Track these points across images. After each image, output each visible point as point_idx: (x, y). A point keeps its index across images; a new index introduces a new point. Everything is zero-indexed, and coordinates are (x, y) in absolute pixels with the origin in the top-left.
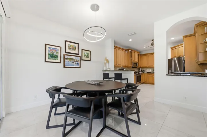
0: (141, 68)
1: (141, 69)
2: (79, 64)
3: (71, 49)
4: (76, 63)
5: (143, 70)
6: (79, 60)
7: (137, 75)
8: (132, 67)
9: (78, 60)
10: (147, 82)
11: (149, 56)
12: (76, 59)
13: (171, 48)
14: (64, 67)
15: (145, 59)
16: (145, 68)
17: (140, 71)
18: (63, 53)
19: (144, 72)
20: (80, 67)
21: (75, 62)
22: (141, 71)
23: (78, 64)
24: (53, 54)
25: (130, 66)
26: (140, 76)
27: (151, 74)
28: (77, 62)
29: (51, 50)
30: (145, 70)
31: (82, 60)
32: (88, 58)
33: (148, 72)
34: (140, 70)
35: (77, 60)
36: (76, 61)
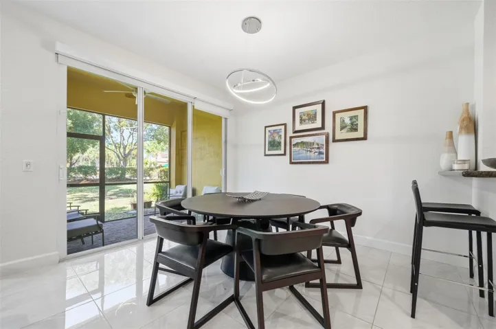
2: (323, 153)
3: (305, 120)
4: (317, 150)
6: (324, 143)
9: (320, 143)
12: (317, 141)
14: (291, 163)
18: (290, 133)
20: (327, 162)
21: (313, 150)
23: (320, 153)
24: (274, 141)
28: (318, 148)
29: (272, 133)
31: (334, 141)
32: (356, 130)
35: (318, 145)
36: (314, 146)
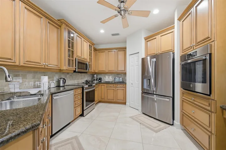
0: (96, 73)
1: (95, 75)
5: (99, 77)
7: (85, 91)
8: (75, 71)
10: (106, 100)
11: (109, 52)
13: (146, 39)
15: (103, 57)
16: (103, 75)
17: (94, 80)
19: (101, 80)
22: (97, 80)
25: (65, 67)
26: (94, 90)
27: (112, 85)
30: (102, 77)
33: (107, 81)
34: (94, 77)
